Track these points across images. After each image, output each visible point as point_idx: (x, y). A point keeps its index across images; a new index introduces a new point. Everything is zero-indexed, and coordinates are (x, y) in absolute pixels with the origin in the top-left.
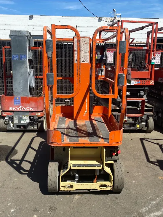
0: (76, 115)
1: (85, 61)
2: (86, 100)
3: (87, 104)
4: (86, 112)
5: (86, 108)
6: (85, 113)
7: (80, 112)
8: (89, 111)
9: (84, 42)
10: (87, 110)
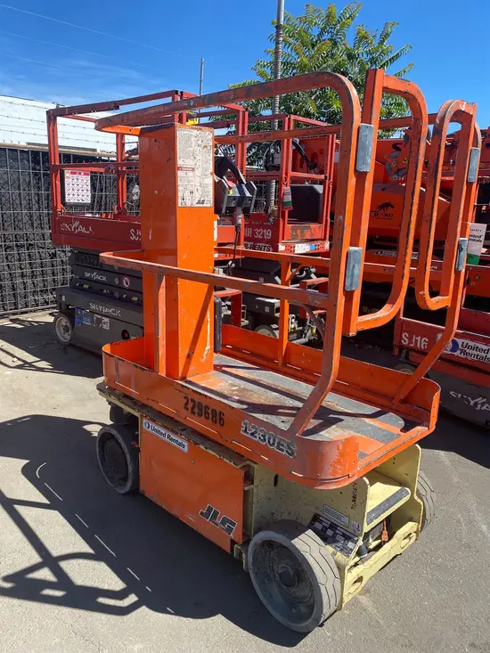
0: (186, 364)
1: (203, 202)
2: (208, 314)
3: (208, 326)
4: (207, 348)
5: (208, 339)
6: (206, 353)
7: (193, 352)
8: (213, 346)
9: (200, 142)
10: (208, 343)
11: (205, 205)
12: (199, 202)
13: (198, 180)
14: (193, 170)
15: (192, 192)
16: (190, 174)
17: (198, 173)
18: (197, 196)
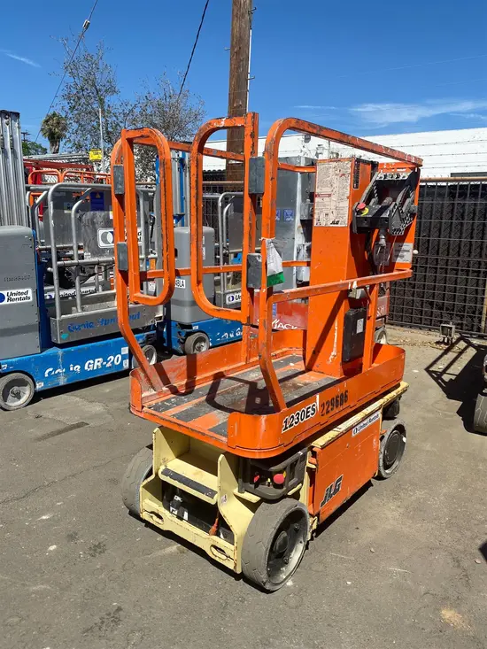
0: (312, 357)
1: (337, 223)
2: (336, 323)
3: (336, 334)
4: (333, 354)
5: (335, 346)
6: (331, 357)
7: (319, 352)
8: (340, 354)
9: (337, 172)
10: (335, 349)
11: (339, 225)
12: (333, 223)
13: (333, 204)
14: (330, 195)
15: (327, 215)
16: (326, 199)
17: (333, 198)
18: (332, 218)
